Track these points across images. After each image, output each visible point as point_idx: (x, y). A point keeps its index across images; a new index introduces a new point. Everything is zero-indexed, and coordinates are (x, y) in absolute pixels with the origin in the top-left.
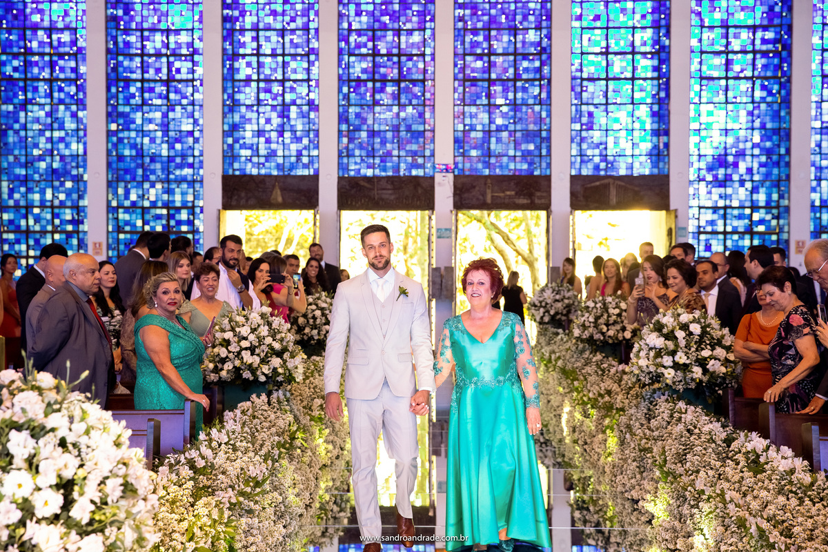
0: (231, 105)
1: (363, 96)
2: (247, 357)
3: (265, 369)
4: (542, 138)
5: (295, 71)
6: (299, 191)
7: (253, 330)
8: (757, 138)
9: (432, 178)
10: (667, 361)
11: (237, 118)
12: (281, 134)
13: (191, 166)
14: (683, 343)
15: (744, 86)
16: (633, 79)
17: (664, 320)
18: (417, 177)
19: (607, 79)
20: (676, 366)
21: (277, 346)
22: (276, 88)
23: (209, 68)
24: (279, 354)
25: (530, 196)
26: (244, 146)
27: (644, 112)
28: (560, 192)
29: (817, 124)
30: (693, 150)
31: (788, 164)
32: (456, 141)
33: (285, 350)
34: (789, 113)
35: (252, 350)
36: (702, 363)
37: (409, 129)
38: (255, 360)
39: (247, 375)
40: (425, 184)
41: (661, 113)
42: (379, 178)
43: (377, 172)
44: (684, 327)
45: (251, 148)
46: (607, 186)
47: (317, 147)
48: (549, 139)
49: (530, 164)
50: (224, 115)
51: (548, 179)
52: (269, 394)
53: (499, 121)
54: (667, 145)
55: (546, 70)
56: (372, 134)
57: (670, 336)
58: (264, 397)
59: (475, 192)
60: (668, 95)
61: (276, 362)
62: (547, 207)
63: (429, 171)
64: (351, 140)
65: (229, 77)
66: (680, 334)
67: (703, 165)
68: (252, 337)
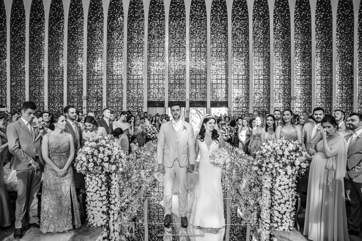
0: (149, 88)
1: (173, 87)
2: (149, 134)
3: (152, 136)
4: (205, 94)
5: (161, 82)
6: (161, 104)
7: (150, 129)
8: (243, 95)
9: (185, 102)
10: (224, 135)
11: (150, 91)
12: (158, 93)
13: (142, 99)
14: (227, 132)
15: (241, 85)
16: (222, 84)
17: (224, 128)
18: (183, 101)
19: (217, 84)
20: (226, 136)
21: (154, 132)
22: (157, 85)
23: (145, 82)
24: (154, 134)
25: (203, 105)
26: (151, 96)
27: (224, 90)
28: (209, 104)
29: (254, 93)
30: (232, 96)
31: (249, 100)
32: (190, 95)
33: (155, 133)
34: (249, 90)
35: (149, 133)
36: (230, 135)
37: (181, 93)
38: (150, 135)
39: (148, 137)
40: (184, 103)
41: (227, 90)
42: (176, 102)
43: (175, 100)
44: (227, 129)
45: (152, 96)
46: (217, 103)
47: (164, 96)
48: (206, 95)
49: (203, 99)
50: (148, 90)
51: (206, 102)
52: (153, 141)
53: (198, 91)
54: (228, 96)
55: (206, 82)
56: (175, 93)
57: (225, 130)
58: (152, 141)
59: (193, 104)
60: (228, 87)
61: (154, 135)
62: (206, 107)
63: (185, 100)
64: (171, 95)
65: (149, 84)
66: (226, 130)
67: (234, 99)
68: (149, 130)
